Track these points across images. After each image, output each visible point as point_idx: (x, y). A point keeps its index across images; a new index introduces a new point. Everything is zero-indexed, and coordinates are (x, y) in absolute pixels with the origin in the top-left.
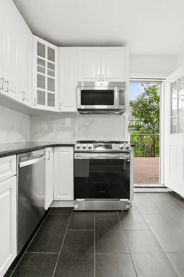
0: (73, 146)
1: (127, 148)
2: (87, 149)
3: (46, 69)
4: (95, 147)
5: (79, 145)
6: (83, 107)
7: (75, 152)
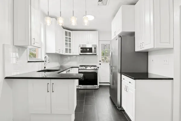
0: (78, 67)
1: (96, 68)
2: (83, 69)
3: (68, 40)
4: (86, 68)
5: (80, 67)
6: (81, 53)
7: (79, 69)
